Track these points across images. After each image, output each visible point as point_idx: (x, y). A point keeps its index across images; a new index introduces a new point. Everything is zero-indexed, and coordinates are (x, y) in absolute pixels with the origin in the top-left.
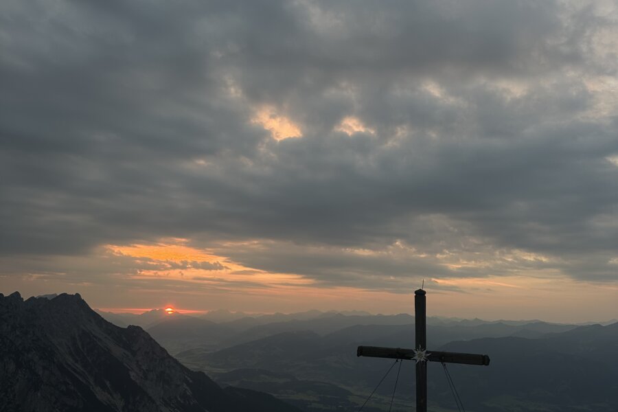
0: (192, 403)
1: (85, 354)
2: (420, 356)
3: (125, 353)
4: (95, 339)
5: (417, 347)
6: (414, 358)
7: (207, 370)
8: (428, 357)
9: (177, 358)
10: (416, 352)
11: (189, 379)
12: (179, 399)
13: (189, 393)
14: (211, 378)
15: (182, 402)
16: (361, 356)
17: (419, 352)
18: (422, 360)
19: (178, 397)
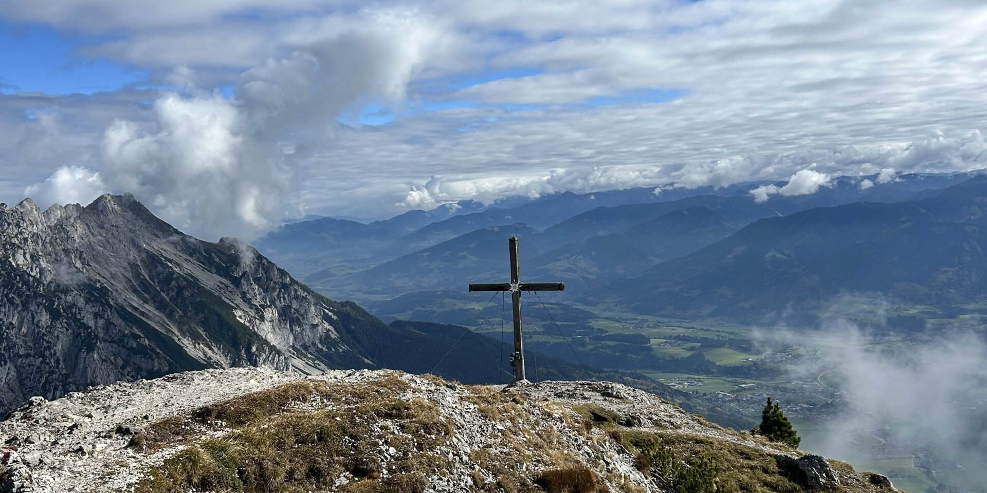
0: (341, 350)
1: (158, 288)
2: (514, 288)
3: (222, 283)
4: (170, 264)
5: (512, 282)
6: (511, 289)
7: (358, 298)
8: (520, 288)
9: (307, 284)
10: (511, 284)
11: (330, 314)
12: (320, 346)
13: (334, 335)
14: (367, 310)
15: (325, 349)
16: (472, 291)
17: (514, 285)
18: (516, 290)
19: (317, 342)
